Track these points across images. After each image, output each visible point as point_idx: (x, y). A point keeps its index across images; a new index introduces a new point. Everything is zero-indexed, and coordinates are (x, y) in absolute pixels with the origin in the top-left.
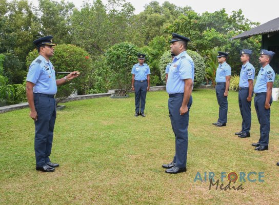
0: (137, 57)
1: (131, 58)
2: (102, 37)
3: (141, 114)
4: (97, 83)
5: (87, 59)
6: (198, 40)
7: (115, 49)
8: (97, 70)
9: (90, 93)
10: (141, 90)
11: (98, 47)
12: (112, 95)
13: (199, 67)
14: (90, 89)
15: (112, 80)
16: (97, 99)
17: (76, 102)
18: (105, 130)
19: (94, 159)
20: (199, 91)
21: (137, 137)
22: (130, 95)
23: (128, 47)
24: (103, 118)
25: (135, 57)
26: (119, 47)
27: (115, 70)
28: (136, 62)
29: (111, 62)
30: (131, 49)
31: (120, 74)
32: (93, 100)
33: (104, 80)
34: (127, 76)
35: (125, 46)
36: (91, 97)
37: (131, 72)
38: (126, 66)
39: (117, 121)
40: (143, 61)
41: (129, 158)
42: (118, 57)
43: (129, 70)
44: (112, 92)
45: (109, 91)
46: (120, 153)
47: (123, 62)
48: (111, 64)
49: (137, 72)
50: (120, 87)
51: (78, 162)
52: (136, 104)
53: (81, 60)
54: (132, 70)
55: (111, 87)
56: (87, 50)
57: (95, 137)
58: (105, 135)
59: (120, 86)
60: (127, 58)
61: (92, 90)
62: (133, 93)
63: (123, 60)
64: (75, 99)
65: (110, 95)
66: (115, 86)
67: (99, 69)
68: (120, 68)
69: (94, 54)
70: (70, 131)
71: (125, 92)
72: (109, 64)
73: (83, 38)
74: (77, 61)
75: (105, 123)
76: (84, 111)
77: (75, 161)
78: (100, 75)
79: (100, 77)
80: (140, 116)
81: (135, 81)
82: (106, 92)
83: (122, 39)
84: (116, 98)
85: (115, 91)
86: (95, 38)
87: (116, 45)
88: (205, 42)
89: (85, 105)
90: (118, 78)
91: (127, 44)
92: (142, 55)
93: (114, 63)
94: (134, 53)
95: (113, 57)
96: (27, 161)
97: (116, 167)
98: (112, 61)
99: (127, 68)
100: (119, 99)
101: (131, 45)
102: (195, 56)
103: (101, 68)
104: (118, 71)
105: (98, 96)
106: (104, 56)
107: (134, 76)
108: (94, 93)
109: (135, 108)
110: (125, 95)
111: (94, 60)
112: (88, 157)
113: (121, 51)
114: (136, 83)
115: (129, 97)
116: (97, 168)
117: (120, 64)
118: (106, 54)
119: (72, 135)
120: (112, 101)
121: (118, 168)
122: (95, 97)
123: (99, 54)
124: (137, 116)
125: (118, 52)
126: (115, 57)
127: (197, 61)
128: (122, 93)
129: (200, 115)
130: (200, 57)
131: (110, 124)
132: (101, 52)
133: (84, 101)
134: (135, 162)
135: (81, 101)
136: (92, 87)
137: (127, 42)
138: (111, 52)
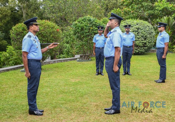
0: (97, 28)
1: (92, 29)
2: (69, 11)
3: (100, 74)
4: (66, 49)
5: (57, 31)
6: (149, 11)
7: (79, 22)
8: (65, 39)
9: (60, 58)
10: (100, 55)
11: (66, 20)
12: (78, 59)
13: (150, 34)
14: (60, 54)
15: (77, 47)
16: (66, 63)
17: (49, 65)
18: (74, 85)
19: (66, 106)
20: (150, 54)
21: (97, 90)
22: (92, 58)
23: (90, 20)
24: (72, 77)
25: (96, 29)
26: (83, 20)
27: (80, 39)
28: (96, 32)
29: (76, 33)
30: (92, 22)
31: (84, 43)
32: (63, 63)
33: (71, 47)
34: (90, 43)
35: (88, 20)
36: (61, 61)
37: (92, 40)
38: (88, 36)
39: (82, 79)
40: (102, 31)
41: (91, 104)
42: (82, 29)
43: (91, 39)
44: (77, 56)
45: (76, 56)
46: (84, 101)
47: (86, 33)
48: (77, 34)
49: (97, 41)
50: (84, 53)
51: (55, 107)
52: (97, 66)
53: (53, 32)
54: (94, 39)
55: (77, 53)
56: (56, 22)
57: (66, 91)
58: (73, 89)
59: (84, 51)
60: (89, 29)
61: (62, 56)
62: (94, 57)
63: (86, 31)
64: (49, 63)
65: (77, 59)
66: (80, 52)
67: (67, 38)
68: (83, 37)
69: (62, 26)
70: (47, 86)
71: (88, 56)
72: (75, 34)
73: (53, 13)
74: (51, 33)
75: (73, 81)
76: (56, 72)
77: (52, 107)
78: (68, 43)
79: (68, 45)
80: (100, 75)
81: (96, 47)
82: (73, 57)
83: (85, 13)
84: (81, 61)
85: (81, 56)
86: (63, 12)
87: (80, 19)
88: (156, 12)
89: (57, 67)
90: (82, 45)
91: (89, 18)
92: (101, 27)
93: (79, 33)
94: (95, 25)
95: (78, 28)
96: (18, 107)
97: (82, 110)
98: (78, 32)
99: (90, 37)
100: (84, 62)
101: (92, 18)
102: (146, 25)
103: (69, 37)
104: (82, 39)
105: (67, 60)
106: (71, 27)
107: (95, 44)
108: (63, 57)
109: (96, 69)
110: (89, 59)
111: (62, 30)
112: (62, 104)
113: (85, 23)
114: (96, 50)
115: (91, 60)
116: (68, 111)
117: (83, 34)
118: (72, 26)
119: (49, 90)
120: (78, 64)
121: (83, 111)
122: (64, 61)
123: (66, 26)
124: (97, 75)
125: (82, 25)
126: (80, 28)
127: (148, 29)
128: (85, 57)
129: (148, 74)
130: (151, 26)
131: (77, 81)
132: (68, 24)
133: (56, 64)
134: (96, 107)
135: (54, 64)
136: (61, 53)
137: (89, 16)
138: (76, 24)
